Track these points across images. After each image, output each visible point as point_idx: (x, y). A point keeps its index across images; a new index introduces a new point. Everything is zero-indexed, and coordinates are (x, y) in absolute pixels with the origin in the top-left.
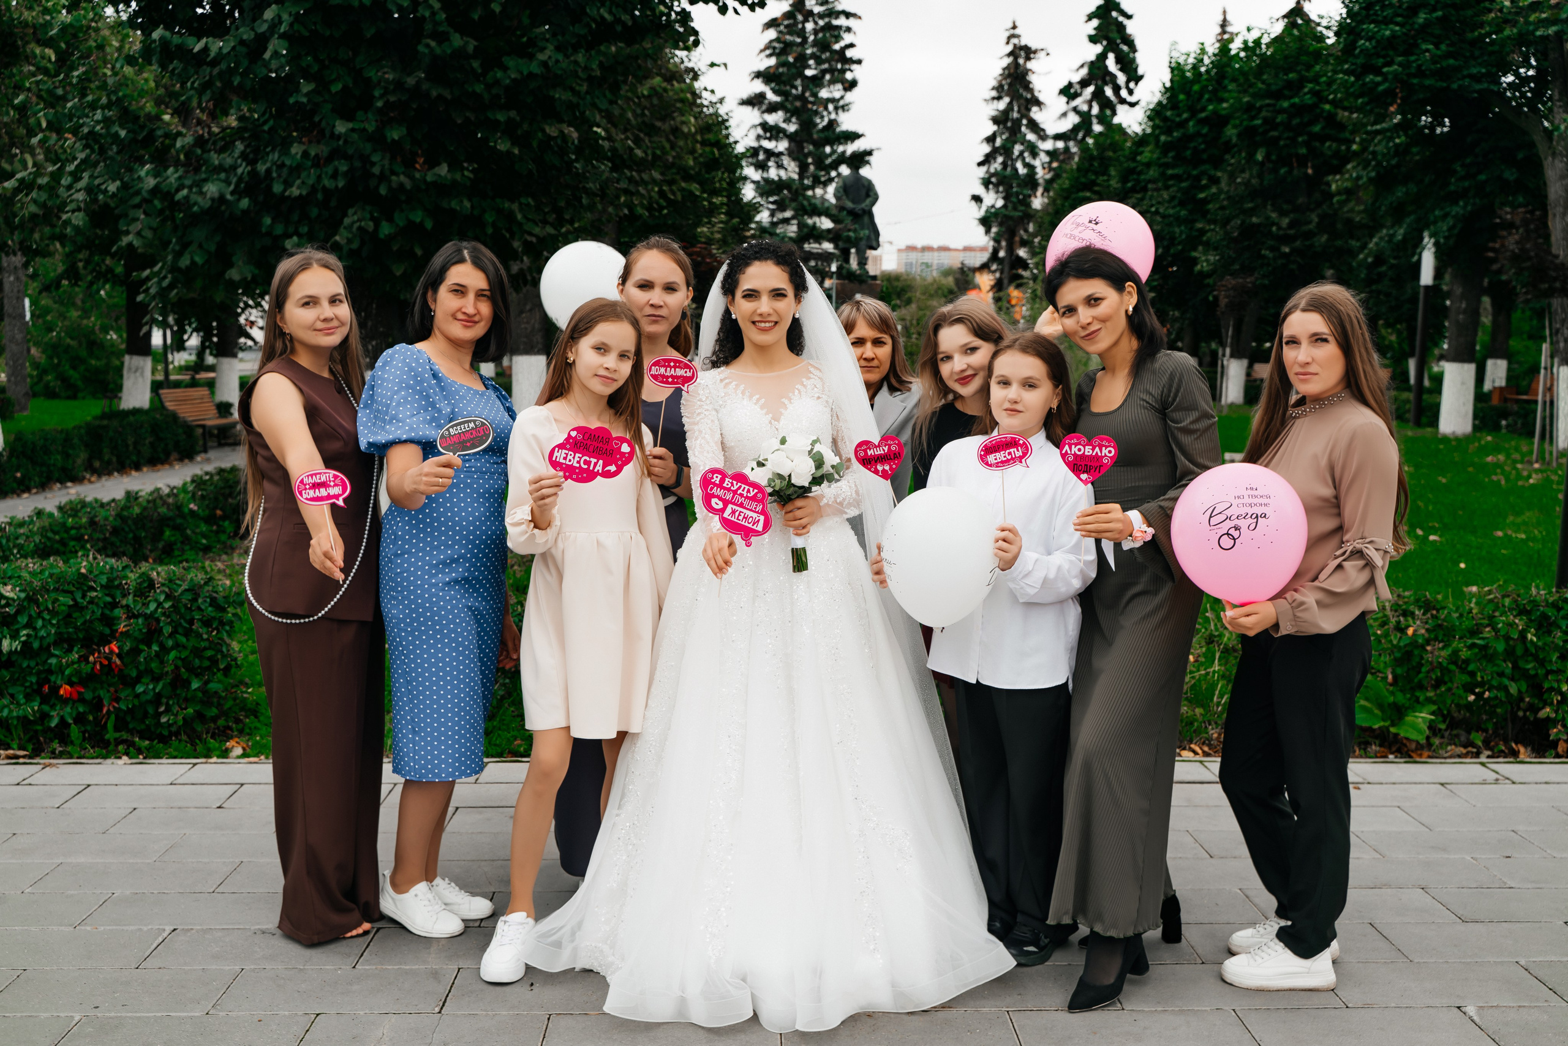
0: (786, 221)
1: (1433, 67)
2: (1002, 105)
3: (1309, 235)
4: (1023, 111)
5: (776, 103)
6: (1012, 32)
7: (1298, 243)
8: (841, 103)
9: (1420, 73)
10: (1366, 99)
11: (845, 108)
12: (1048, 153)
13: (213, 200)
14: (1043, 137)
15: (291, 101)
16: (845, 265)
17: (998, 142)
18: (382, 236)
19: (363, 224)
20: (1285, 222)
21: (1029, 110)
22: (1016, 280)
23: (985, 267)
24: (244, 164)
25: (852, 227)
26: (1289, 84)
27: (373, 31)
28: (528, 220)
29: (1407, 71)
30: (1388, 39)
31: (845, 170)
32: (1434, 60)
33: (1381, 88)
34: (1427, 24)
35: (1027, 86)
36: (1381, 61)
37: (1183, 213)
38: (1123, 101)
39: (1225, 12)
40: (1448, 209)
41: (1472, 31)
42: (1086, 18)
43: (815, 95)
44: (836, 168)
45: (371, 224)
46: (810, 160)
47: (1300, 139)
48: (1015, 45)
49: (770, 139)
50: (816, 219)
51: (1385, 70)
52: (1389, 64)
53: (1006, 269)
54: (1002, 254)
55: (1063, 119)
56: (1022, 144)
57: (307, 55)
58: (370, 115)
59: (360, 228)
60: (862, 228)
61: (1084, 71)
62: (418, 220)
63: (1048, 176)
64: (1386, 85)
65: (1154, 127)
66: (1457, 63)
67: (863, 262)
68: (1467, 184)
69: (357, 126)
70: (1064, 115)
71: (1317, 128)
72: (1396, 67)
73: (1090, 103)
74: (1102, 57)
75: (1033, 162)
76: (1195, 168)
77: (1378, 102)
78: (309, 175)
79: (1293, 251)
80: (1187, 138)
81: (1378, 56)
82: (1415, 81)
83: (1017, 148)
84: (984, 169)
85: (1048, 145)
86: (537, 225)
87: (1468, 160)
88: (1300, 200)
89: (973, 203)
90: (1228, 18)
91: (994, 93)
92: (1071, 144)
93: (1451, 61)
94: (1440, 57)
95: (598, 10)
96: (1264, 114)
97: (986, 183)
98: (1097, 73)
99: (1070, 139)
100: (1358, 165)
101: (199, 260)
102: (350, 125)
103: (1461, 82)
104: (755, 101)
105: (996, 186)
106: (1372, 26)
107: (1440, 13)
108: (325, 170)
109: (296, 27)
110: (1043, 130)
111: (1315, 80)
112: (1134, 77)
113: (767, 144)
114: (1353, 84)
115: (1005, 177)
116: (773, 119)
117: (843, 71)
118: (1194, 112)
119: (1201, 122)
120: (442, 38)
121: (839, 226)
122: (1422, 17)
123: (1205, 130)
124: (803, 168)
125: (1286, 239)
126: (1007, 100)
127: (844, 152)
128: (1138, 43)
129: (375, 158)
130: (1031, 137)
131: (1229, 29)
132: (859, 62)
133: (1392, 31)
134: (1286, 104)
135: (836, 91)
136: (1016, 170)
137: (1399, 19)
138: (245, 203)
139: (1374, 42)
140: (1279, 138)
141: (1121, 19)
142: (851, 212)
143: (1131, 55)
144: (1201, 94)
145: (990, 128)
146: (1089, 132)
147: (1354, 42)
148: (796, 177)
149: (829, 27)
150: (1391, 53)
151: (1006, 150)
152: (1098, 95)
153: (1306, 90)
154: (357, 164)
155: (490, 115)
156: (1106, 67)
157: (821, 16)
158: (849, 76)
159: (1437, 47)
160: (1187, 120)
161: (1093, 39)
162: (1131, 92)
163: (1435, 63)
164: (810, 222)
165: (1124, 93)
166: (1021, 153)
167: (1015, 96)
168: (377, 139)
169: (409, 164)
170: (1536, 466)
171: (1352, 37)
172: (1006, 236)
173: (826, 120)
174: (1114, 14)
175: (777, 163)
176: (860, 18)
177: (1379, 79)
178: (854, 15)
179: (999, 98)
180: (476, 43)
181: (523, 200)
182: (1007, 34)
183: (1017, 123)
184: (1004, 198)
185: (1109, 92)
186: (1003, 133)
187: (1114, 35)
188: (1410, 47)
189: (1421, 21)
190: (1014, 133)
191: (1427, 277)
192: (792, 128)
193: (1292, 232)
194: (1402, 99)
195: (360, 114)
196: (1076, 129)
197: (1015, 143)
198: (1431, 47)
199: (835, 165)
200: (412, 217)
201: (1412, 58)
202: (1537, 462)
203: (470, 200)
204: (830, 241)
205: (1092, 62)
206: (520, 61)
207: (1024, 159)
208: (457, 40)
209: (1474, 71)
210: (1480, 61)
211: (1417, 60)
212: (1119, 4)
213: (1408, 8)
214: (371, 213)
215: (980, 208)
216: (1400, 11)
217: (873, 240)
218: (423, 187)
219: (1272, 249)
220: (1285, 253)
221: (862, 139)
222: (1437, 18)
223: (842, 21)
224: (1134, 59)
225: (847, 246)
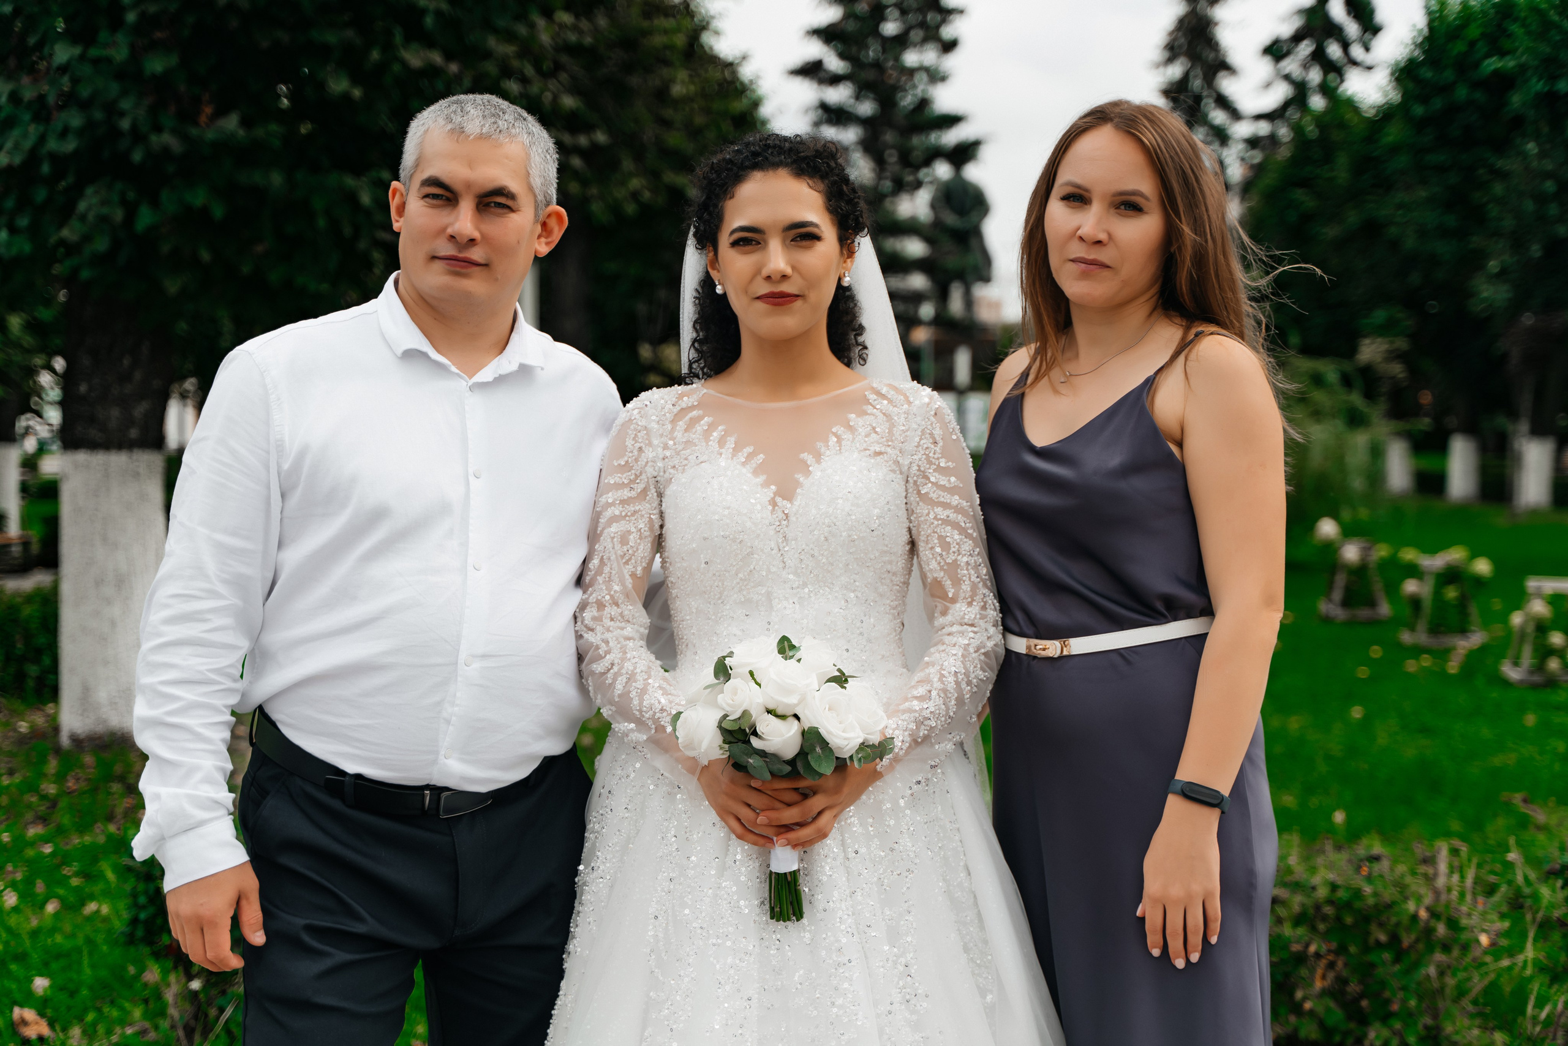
4: (1207, 80)
5: (841, 72)
8: (937, 71)
11: (941, 80)
12: (1245, 140)
16: (943, 308)
21: (1215, 79)
25: (951, 250)
31: (942, 169)
43: (897, 61)
44: (929, 166)
45: (121, 210)
46: (891, 154)
49: (831, 126)
50: (904, 241)
56: (1207, 128)
59: (102, 218)
60: (966, 254)
61: (1298, 22)
62: (199, 204)
65: (1406, 95)
70: (1269, 84)
73: (1306, 66)
75: (1223, 155)
85: (1245, 129)
91: (1164, 55)
92: (1282, 127)
98: (1315, 23)
99: (1279, 121)
104: (811, 70)
110: (1237, 108)
112: (1370, 27)
116: (839, 95)
117: (937, 26)
119: (1475, 85)
123: (1481, 98)
124: (881, 166)
126: (1184, 63)
127: (941, 143)
130: (1218, 117)
132: (958, 12)
135: (929, 54)
142: (953, 230)
146: (1305, 108)
148: (870, 178)
152: (1318, 55)
154: (96, 114)
156: (1329, 13)
158: (945, 32)
160: (1453, 83)
162: (1366, 49)
167: (1194, 57)
168: (132, 76)
173: (914, 97)
179: (1172, 62)
183: (1198, 97)
185: (1334, 50)
192: (866, 108)
199: (928, 162)
214: (120, 193)
217: (982, 271)
218: (207, 151)
221: (966, 124)
225: (945, 278)
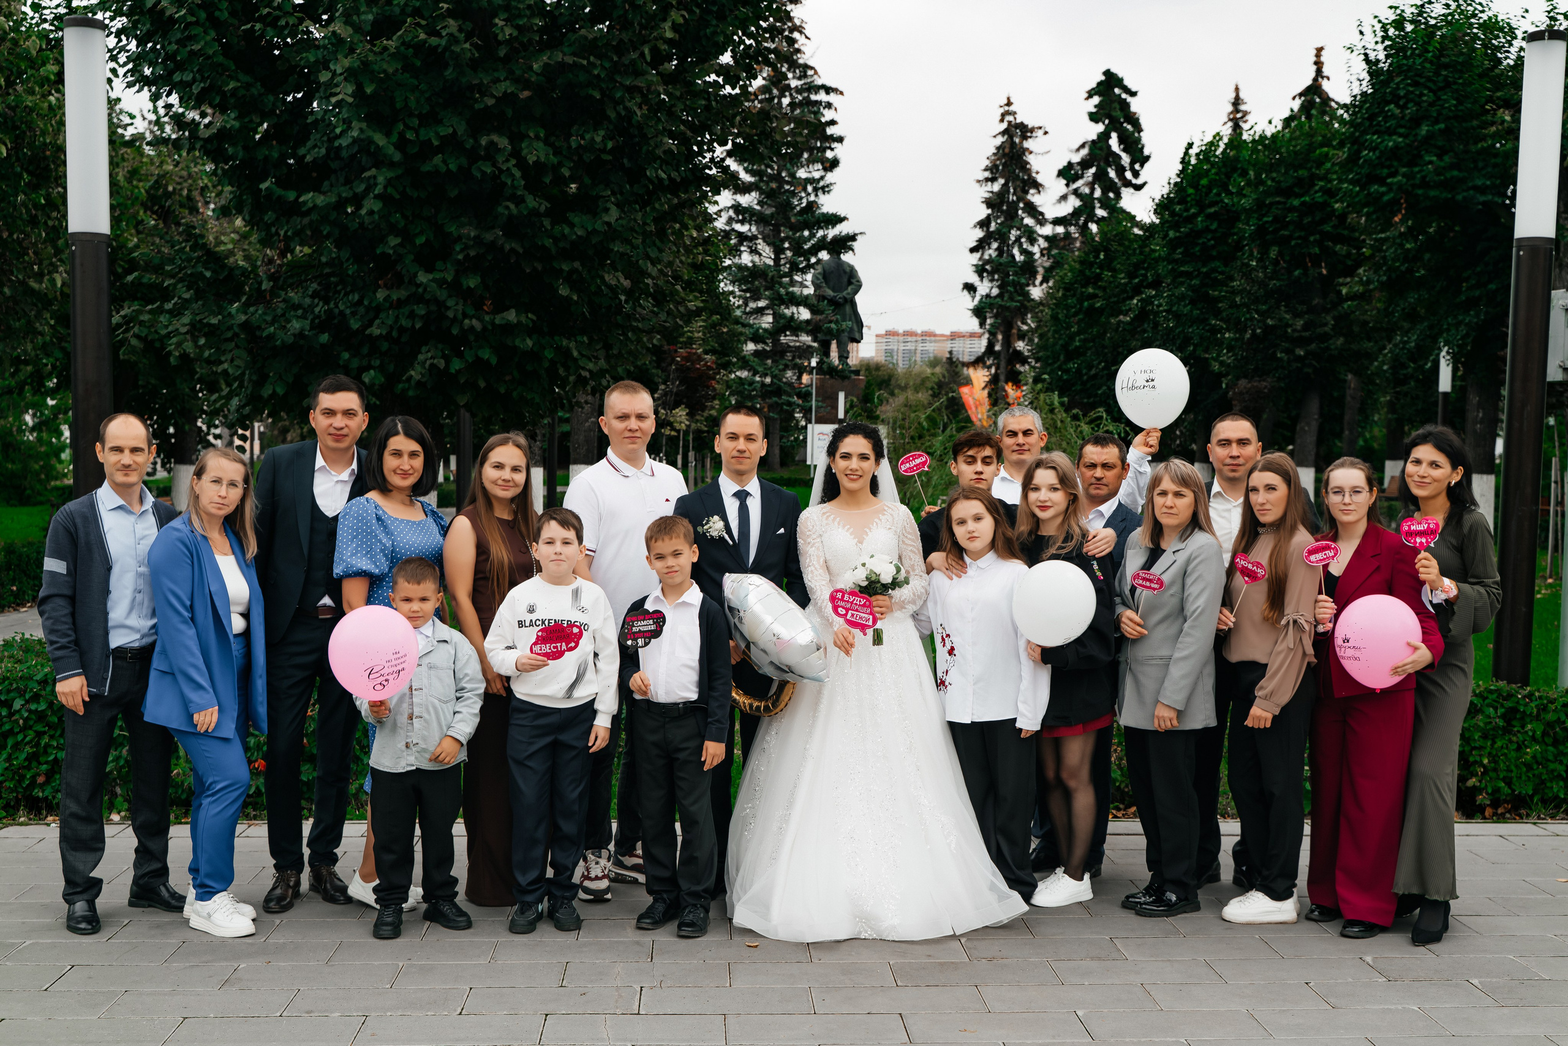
0: (760, 311)
1: (1436, 178)
2: (996, 187)
3: (1325, 338)
4: (1020, 193)
5: (751, 184)
6: (1006, 108)
7: (1313, 346)
8: (822, 184)
9: (1425, 184)
10: (1371, 209)
11: (826, 189)
12: (1047, 238)
13: (294, 335)
14: (1041, 220)
15: (378, 251)
16: (825, 359)
17: (993, 227)
18: (453, 371)
19: (435, 361)
20: (1300, 323)
21: (1027, 192)
22: (1015, 379)
23: (979, 361)
24: (321, 304)
25: (834, 318)
26: (1300, 181)
27: (456, 192)
28: (583, 355)
29: (1412, 182)
30: (1391, 149)
31: (824, 255)
32: (1438, 172)
33: (1386, 198)
34: (1430, 136)
35: (1024, 166)
36: (1385, 171)
37: (1196, 312)
38: (1128, 184)
39: (1237, 89)
40: (1460, 318)
41: (1476, 143)
42: (1086, 95)
43: (793, 175)
44: (816, 254)
45: (443, 362)
46: (787, 245)
47: (1312, 239)
48: (1010, 122)
49: (742, 222)
50: (794, 309)
51: (1389, 180)
52: (1393, 175)
53: (1003, 364)
54: (998, 348)
55: (1063, 203)
56: (1019, 229)
57: (396, 212)
58: (449, 266)
59: (432, 365)
60: (844, 320)
61: (1085, 152)
62: (486, 357)
63: (1047, 264)
64: (1392, 195)
66: (1461, 175)
67: (844, 356)
68: (1477, 293)
69: (438, 275)
70: (1064, 198)
71: (1327, 228)
72: (1400, 178)
73: (1091, 186)
74: (1104, 137)
75: (1030, 248)
76: (1204, 266)
77: (1383, 212)
78: (388, 317)
79: (1307, 353)
80: (1196, 234)
81: (1383, 166)
82: (1420, 192)
83: (1014, 233)
84: (977, 255)
85: (1047, 230)
86: (590, 360)
87: (1479, 269)
88: (1316, 301)
89: (966, 292)
90: (1242, 95)
91: (987, 174)
92: (1072, 229)
93: (1455, 173)
94: (1444, 168)
95: (656, 172)
96: (1274, 210)
97: (980, 271)
98: (1098, 152)
99: (1071, 225)
100: (1370, 269)
101: (280, 391)
102: (431, 277)
103: (1465, 194)
105: (991, 273)
106: (1375, 137)
107: (1442, 126)
108: (402, 311)
109: (389, 190)
110: (1042, 214)
111: (1324, 178)
112: (1140, 158)
113: (738, 227)
114: (1358, 193)
115: (1001, 264)
116: (746, 200)
117: (823, 150)
118: (1202, 208)
119: (1209, 216)
120: (519, 201)
121: (819, 317)
122: (1424, 129)
123: (1214, 226)
124: (778, 251)
125: (1301, 342)
126: (1002, 181)
127: (824, 237)
128: (1143, 122)
129: (450, 303)
130: (1028, 221)
131: (1243, 108)
132: (840, 140)
133: (1395, 141)
134: (1296, 202)
135: (816, 171)
136: (1013, 256)
137: (1402, 130)
138: (324, 338)
139: (1377, 153)
140: (1290, 238)
141: (1124, 96)
142: (832, 302)
143: (1136, 135)
144: (1209, 188)
145: (983, 212)
146: (1091, 217)
147: (1359, 152)
148: (771, 263)
149: (808, 102)
150: (1395, 164)
151: (1001, 236)
152: (1101, 177)
153: (1317, 188)
154: (433, 308)
155: (555, 265)
156: (1110, 147)
157: (799, 90)
158: (829, 154)
159: (1440, 157)
160: (1195, 216)
161: (1094, 117)
162: (1136, 174)
163: (1439, 174)
164: (788, 312)
165: (1128, 175)
166: (1018, 240)
167: (1010, 177)
168: (455, 288)
169: (478, 306)
170: (1550, 581)
171: (1356, 147)
172: (1002, 328)
173: (804, 201)
174: (1117, 91)
175: (750, 247)
176: (842, 93)
177: (1383, 189)
178: (835, 90)
179: (993, 180)
180: (549, 206)
181: (579, 338)
182: (1002, 110)
183: (1014, 207)
184: (999, 287)
185: (1112, 173)
186: (998, 217)
187: (1117, 113)
188: (1414, 160)
189: (1424, 133)
190: (1011, 217)
191: (1445, 383)
192: (767, 210)
193: (1307, 334)
194: (1406, 209)
195: (439, 265)
196: (1076, 213)
197: (1012, 227)
198: (1434, 159)
199: (815, 250)
200: (480, 353)
201: (1416, 169)
202: (1551, 577)
203: (531, 338)
204: (808, 334)
205: (1093, 141)
206: (584, 217)
207: (1021, 245)
208: (531, 202)
209: (1479, 182)
210: (1484, 172)
211: (1420, 171)
212: (1122, 80)
213: (1411, 119)
214: (442, 351)
215: (973, 298)
216: (1403, 122)
217: (855, 333)
218: (490, 327)
219: (1288, 351)
220: (1300, 356)
221: (844, 223)
222: (1440, 130)
223: (822, 96)
224: (1139, 139)
225: (828, 338)
